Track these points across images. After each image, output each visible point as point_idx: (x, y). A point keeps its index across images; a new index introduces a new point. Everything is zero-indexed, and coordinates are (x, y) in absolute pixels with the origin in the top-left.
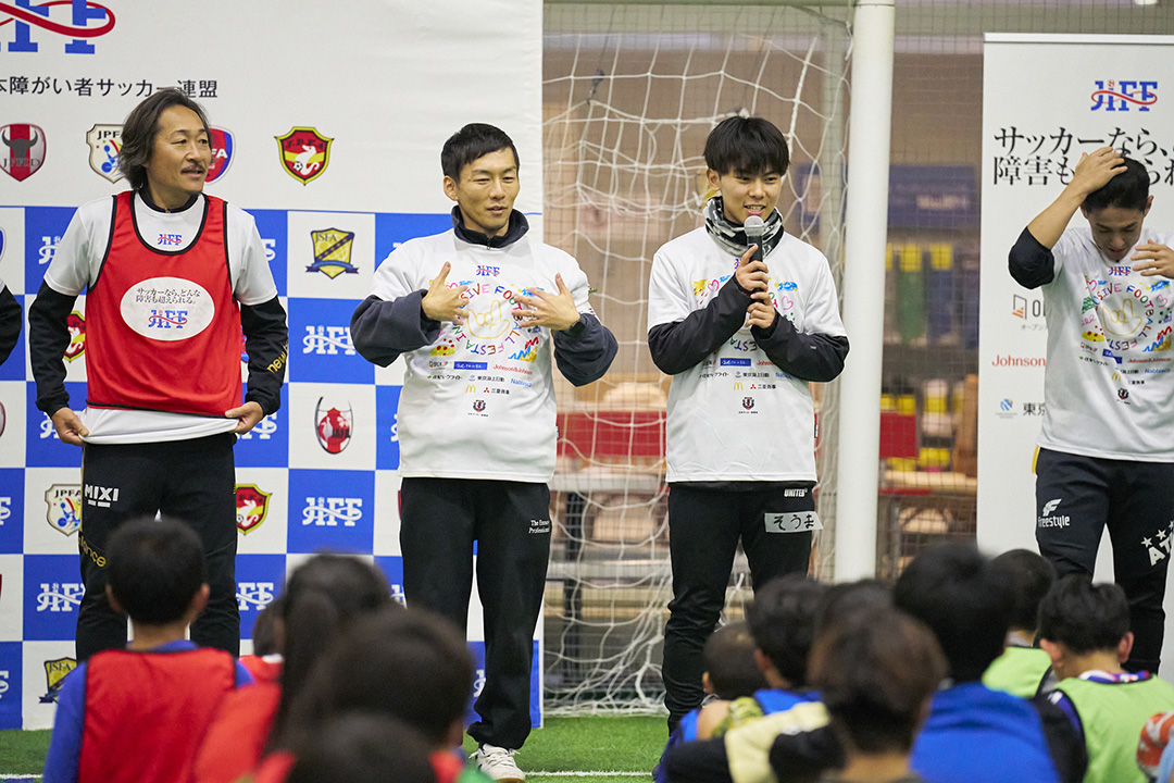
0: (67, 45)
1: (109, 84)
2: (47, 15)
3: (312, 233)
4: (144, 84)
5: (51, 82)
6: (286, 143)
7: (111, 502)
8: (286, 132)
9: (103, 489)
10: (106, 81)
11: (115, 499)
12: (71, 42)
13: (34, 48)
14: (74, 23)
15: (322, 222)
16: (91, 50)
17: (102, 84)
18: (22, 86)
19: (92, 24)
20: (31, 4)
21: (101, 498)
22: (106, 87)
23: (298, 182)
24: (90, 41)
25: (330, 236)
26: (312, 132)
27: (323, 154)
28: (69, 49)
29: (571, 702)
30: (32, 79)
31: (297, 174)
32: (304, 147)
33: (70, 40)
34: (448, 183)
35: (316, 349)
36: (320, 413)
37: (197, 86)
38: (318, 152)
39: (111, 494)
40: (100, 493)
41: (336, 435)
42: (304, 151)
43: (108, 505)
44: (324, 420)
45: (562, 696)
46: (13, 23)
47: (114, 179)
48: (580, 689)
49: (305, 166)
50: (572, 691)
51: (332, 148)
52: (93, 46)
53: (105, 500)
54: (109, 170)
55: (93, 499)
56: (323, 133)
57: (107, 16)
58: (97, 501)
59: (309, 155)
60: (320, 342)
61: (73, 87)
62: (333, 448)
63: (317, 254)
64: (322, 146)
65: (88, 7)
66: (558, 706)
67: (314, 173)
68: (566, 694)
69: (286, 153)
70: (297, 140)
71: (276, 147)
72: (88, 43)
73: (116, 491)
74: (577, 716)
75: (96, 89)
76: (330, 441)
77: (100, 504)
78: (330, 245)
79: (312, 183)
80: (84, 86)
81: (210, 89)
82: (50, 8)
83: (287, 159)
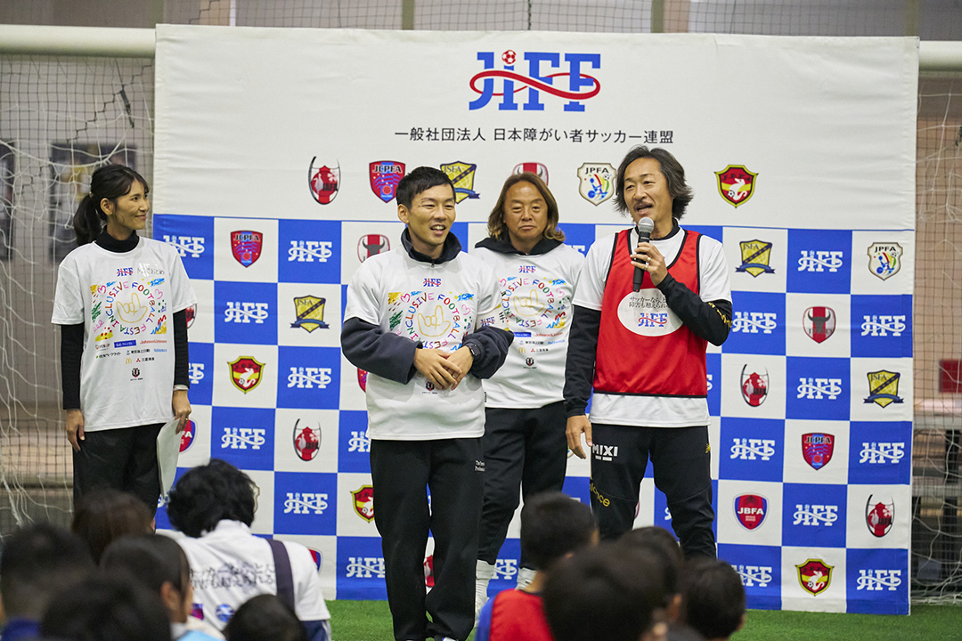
0: (565, 106)
1: (595, 134)
2: (551, 84)
3: (741, 243)
4: (620, 134)
5: (553, 132)
6: (722, 177)
7: (613, 457)
8: (723, 168)
9: (606, 447)
10: (592, 132)
11: (615, 454)
12: (568, 103)
13: (541, 107)
14: (571, 89)
15: (749, 235)
16: (582, 108)
17: (589, 133)
18: (532, 135)
19: (584, 89)
20: (541, 76)
21: (605, 454)
22: (592, 136)
23: (731, 206)
24: (581, 102)
25: (754, 245)
26: (742, 169)
27: (750, 185)
28: (567, 108)
29: (938, 593)
30: (539, 130)
31: (731, 199)
32: (736, 180)
33: (567, 101)
34: (401, 210)
35: (742, 329)
36: (744, 376)
37: (658, 135)
38: (746, 183)
39: (612, 451)
40: (604, 450)
41: (756, 393)
42: (736, 182)
43: (610, 459)
44: (748, 381)
45: (931, 588)
46: (527, 89)
47: (596, 203)
48: (945, 583)
49: (736, 193)
50: (939, 585)
51: (757, 181)
52: (583, 106)
53: (608, 456)
54: (593, 196)
55: (599, 455)
56: (750, 169)
57: (594, 84)
58: (602, 456)
59: (739, 186)
60: (746, 324)
61: (569, 136)
62: (754, 402)
63: (744, 259)
64: (749, 179)
65: (581, 77)
66: (928, 596)
67: (743, 199)
68: (935, 587)
69: (723, 184)
70: (731, 175)
71: (716, 180)
72: (580, 104)
73: (616, 448)
74: (941, 604)
75: (585, 137)
76: (751, 397)
77: (604, 459)
78: (754, 252)
79: (741, 206)
80: (576, 135)
81: (668, 137)
82: (554, 78)
83: (723, 188)
